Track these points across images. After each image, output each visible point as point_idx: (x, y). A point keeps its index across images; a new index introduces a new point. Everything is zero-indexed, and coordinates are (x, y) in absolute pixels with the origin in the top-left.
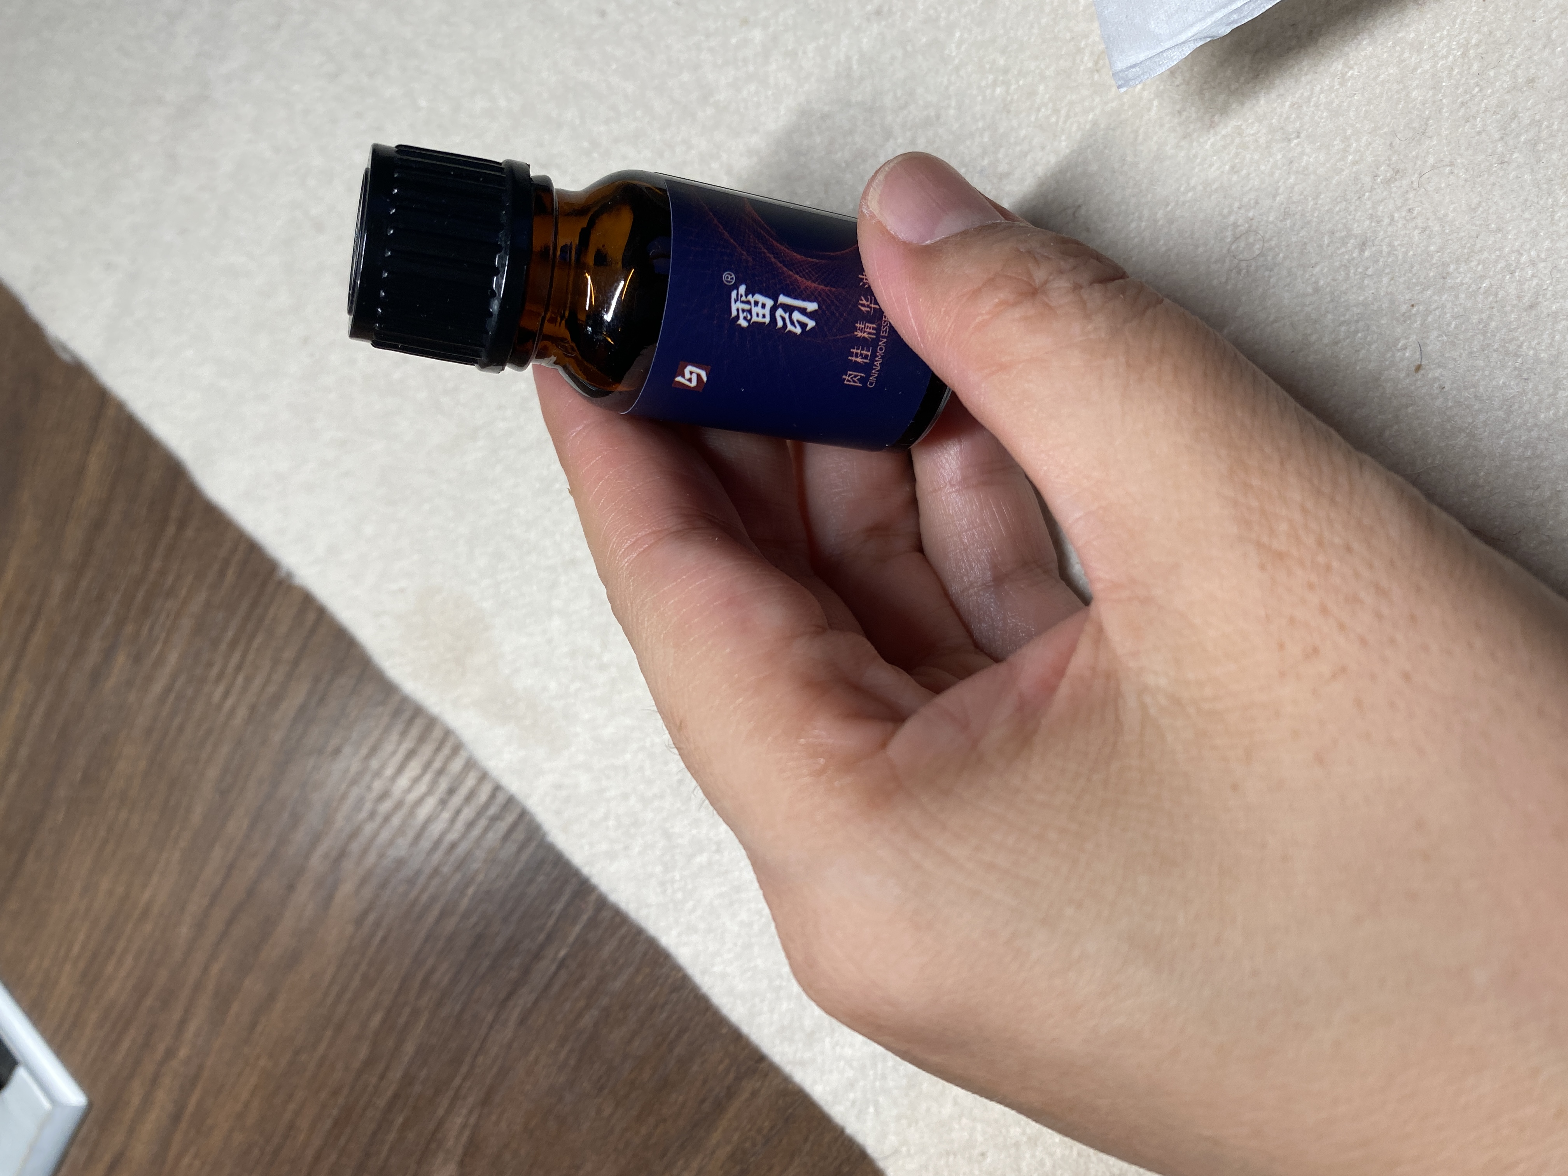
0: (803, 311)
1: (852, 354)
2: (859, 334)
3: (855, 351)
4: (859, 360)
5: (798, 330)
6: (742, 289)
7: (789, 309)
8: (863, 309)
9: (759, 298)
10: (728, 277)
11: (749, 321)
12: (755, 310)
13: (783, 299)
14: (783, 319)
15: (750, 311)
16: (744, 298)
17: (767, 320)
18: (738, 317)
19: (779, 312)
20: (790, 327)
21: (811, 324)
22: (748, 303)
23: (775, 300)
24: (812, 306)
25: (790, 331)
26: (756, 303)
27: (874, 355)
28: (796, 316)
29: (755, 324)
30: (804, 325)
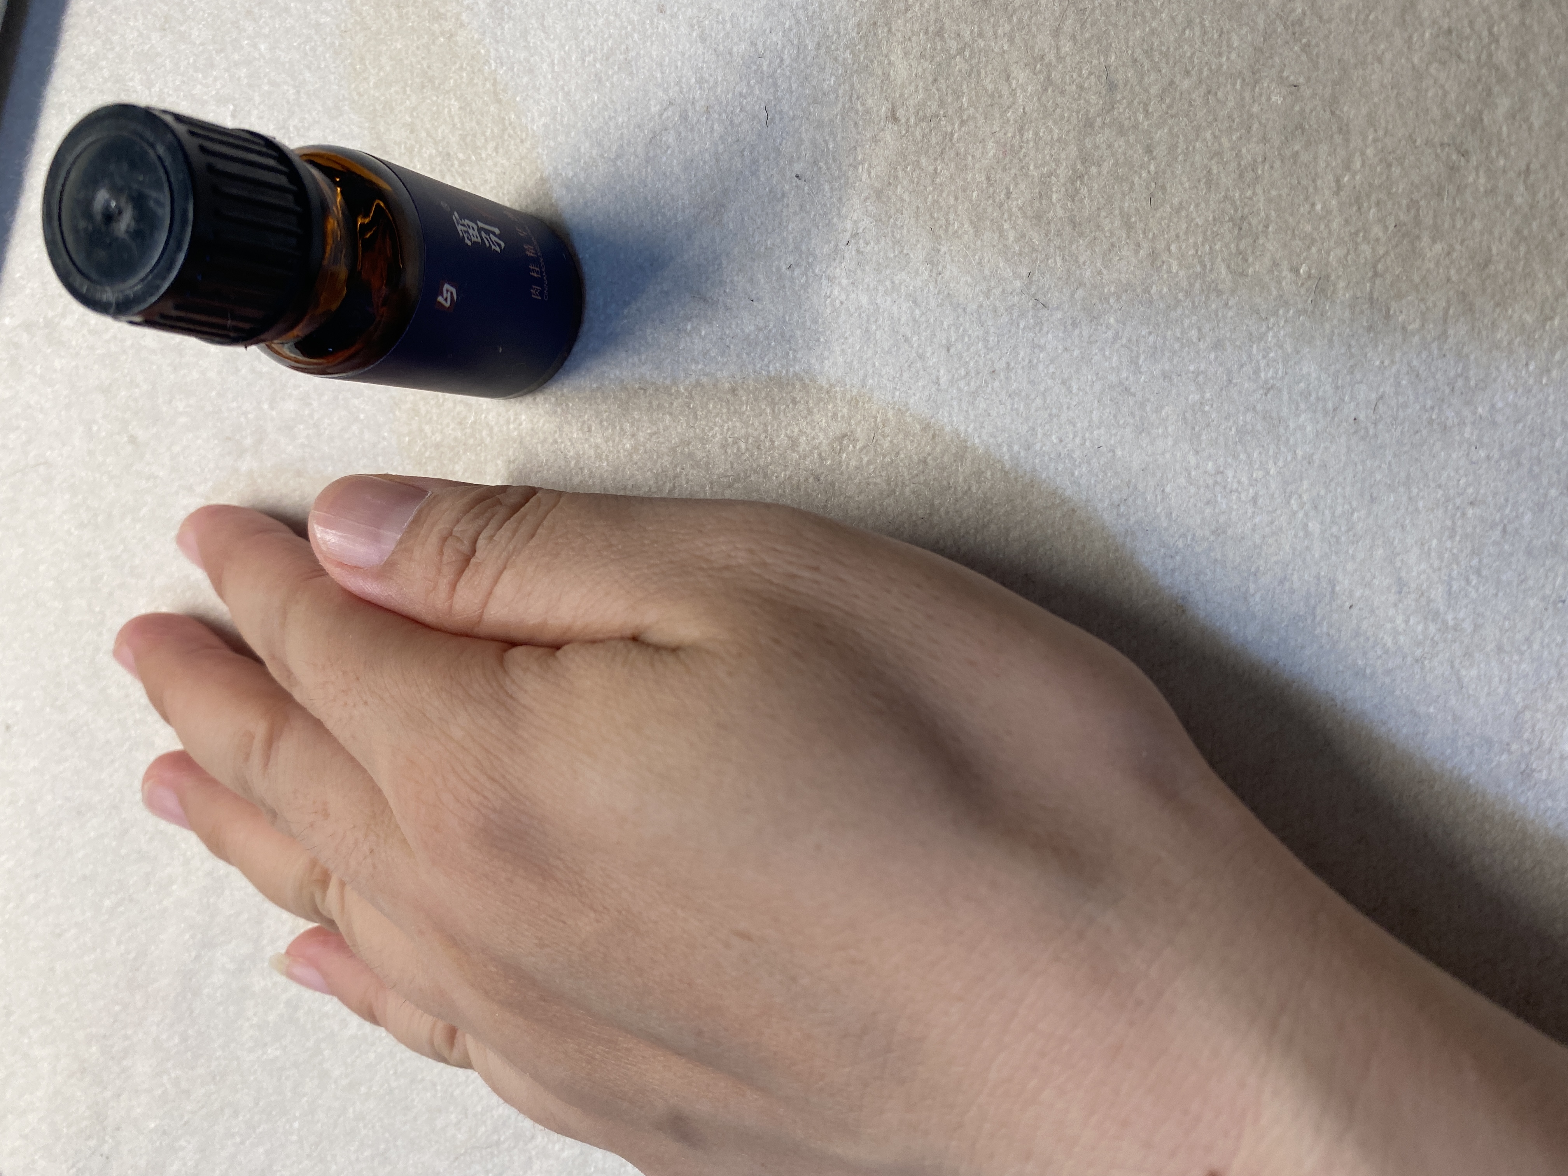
0: (494, 234)
1: (530, 270)
3: (531, 267)
4: (535, 275)
5: (498, 249)
6: (456, 214)
7: (488, 232)
9: (467, 222)
11: (471, 240)
12: (471, 231)
13: (480, 224)
14: (487, 239)
15: (467, 232)
16: (461, 223)
17: (479, 240)
18: (463, 237)
19: (483, 233)
20: (493, 247)
21: (502, 244)
22: (463, 225)
23: (477, 224)
24: (497, 231)
25: (494, 250)
26: (468, 226)
28: (493, 238)
29: (474, 243)
30: (499, 245)
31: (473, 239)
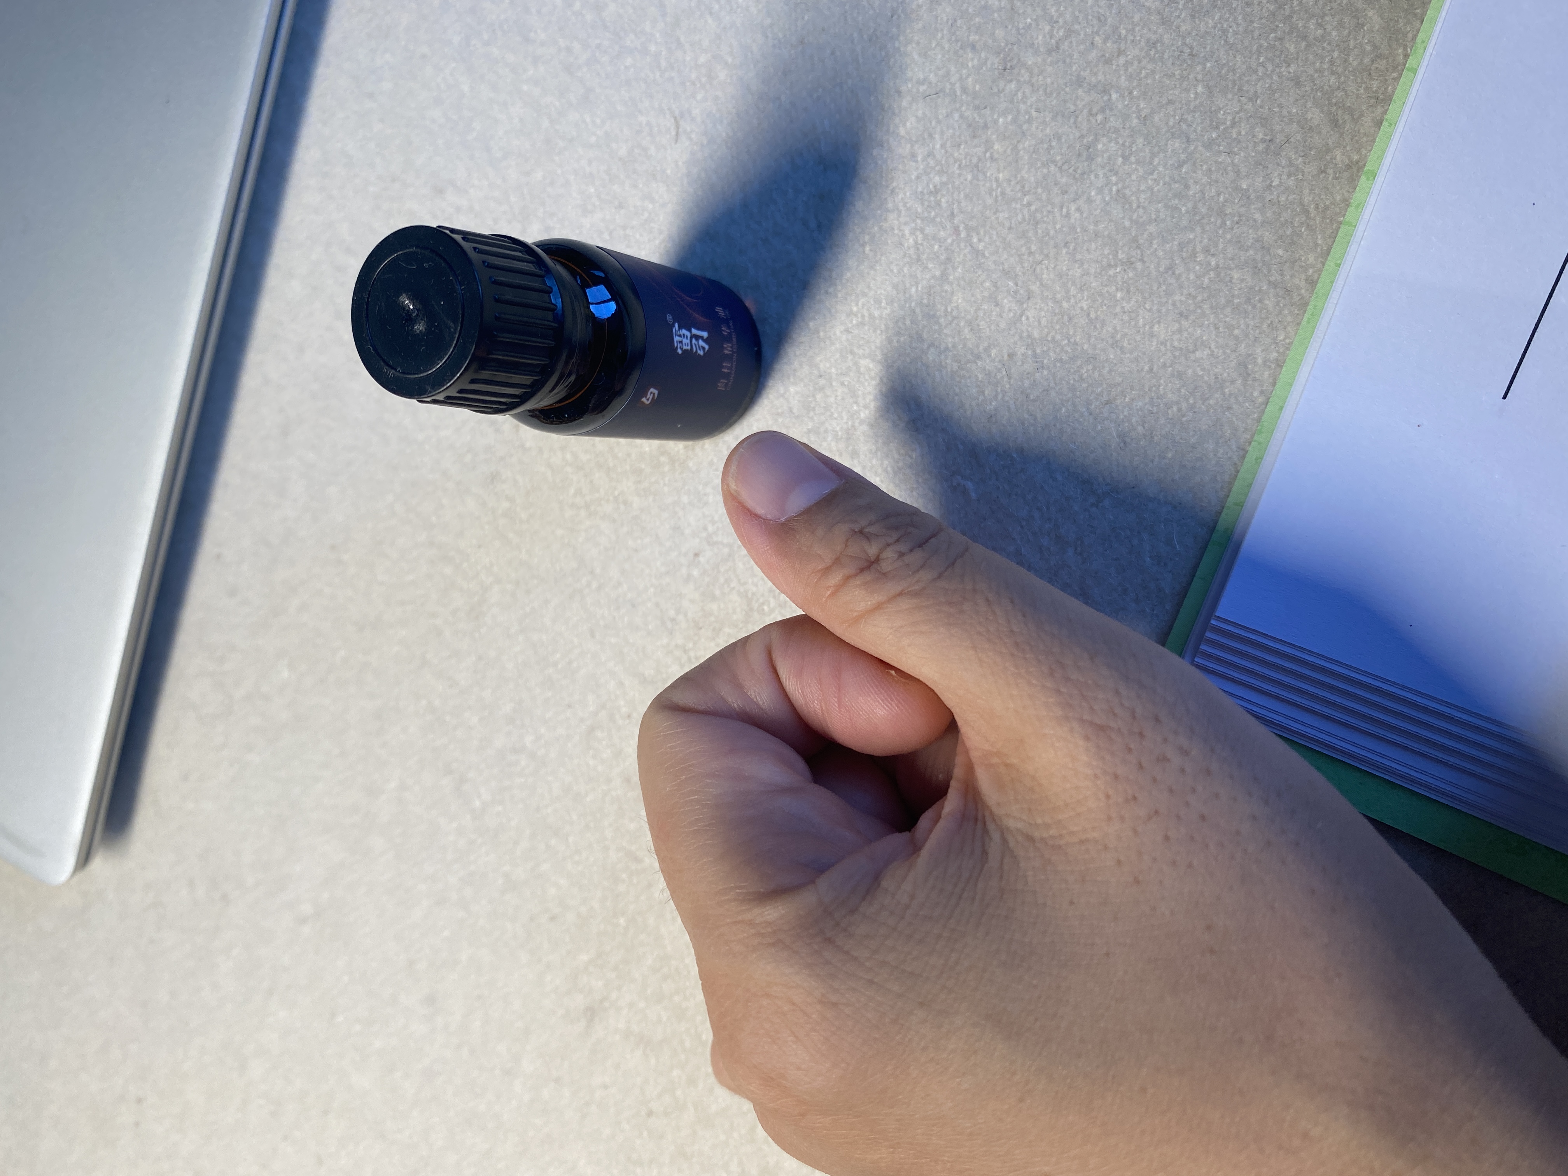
0: (702, 338)
1: (723, 367)
2: (726, 352)
3: (724, 364)
4: (726, 371)
6: (676, 325)
8: (725, 333)
10: (669, 318)
11: (681, 349)
13: (694, 331)
14: (695, 345)
16: (678, 333)
17: (689, 348)
18: (677, 347)
19: (694, 341)
21: (707, 347)
24: (705, 334)
25: (699, 354)
26: (684, 335)
27: (732, 366)
28: (701, 343)
29: (685, 352)
30: (704, 348)
31: (685, 348)
